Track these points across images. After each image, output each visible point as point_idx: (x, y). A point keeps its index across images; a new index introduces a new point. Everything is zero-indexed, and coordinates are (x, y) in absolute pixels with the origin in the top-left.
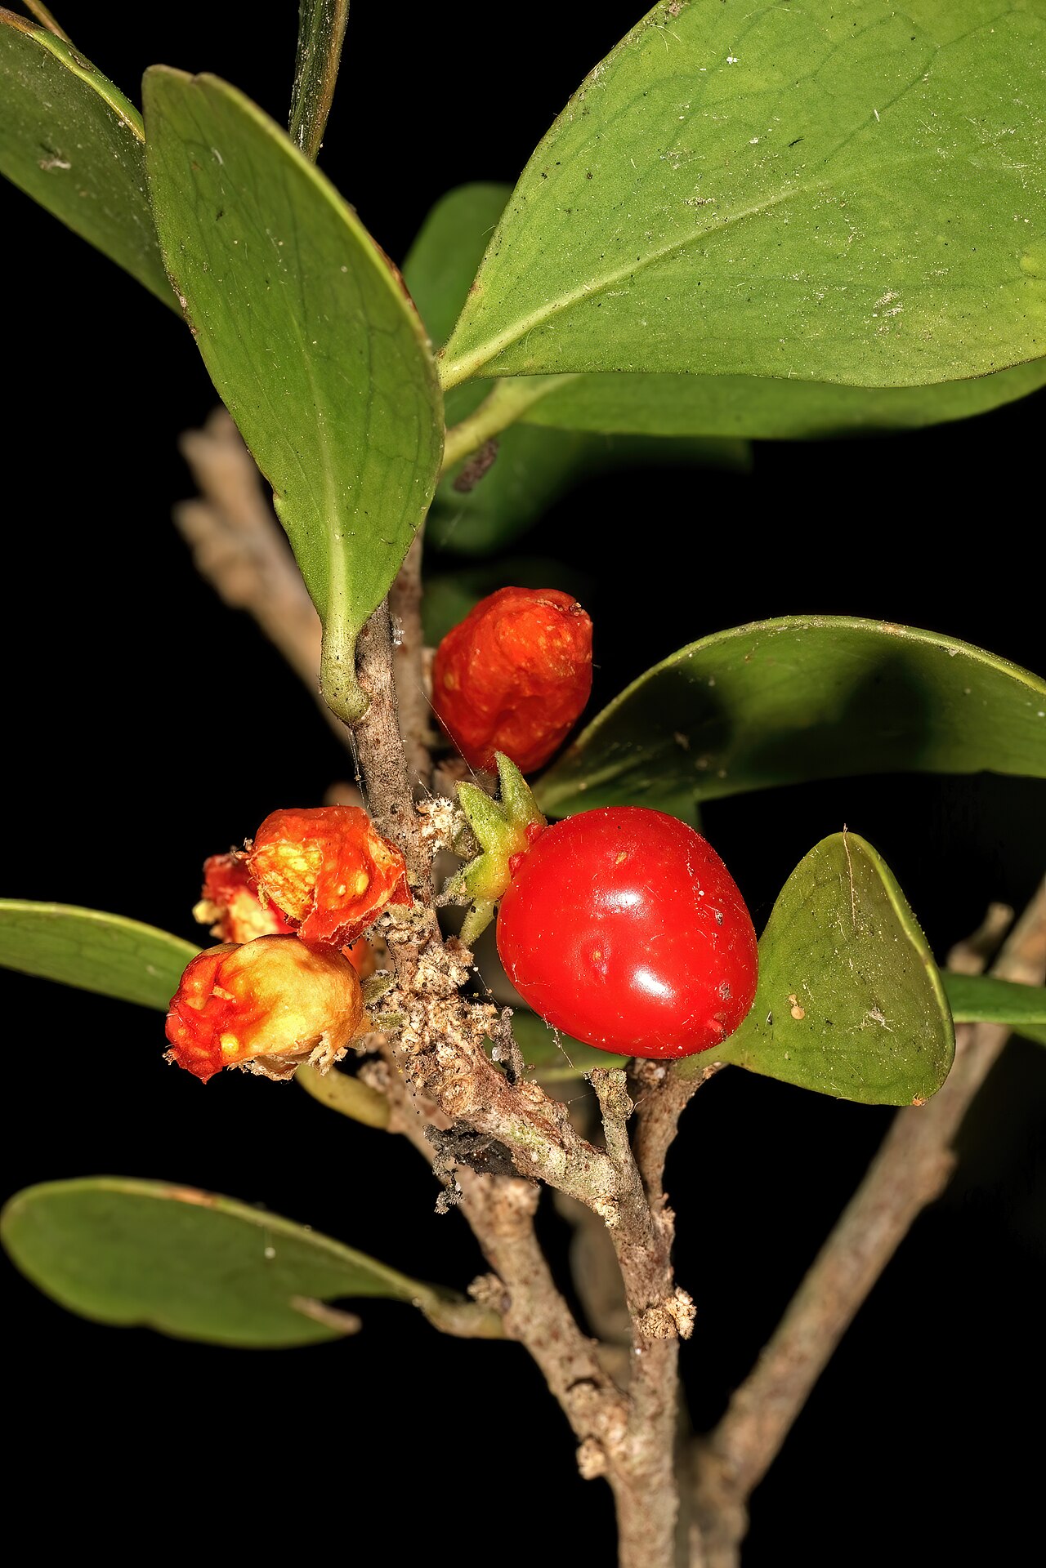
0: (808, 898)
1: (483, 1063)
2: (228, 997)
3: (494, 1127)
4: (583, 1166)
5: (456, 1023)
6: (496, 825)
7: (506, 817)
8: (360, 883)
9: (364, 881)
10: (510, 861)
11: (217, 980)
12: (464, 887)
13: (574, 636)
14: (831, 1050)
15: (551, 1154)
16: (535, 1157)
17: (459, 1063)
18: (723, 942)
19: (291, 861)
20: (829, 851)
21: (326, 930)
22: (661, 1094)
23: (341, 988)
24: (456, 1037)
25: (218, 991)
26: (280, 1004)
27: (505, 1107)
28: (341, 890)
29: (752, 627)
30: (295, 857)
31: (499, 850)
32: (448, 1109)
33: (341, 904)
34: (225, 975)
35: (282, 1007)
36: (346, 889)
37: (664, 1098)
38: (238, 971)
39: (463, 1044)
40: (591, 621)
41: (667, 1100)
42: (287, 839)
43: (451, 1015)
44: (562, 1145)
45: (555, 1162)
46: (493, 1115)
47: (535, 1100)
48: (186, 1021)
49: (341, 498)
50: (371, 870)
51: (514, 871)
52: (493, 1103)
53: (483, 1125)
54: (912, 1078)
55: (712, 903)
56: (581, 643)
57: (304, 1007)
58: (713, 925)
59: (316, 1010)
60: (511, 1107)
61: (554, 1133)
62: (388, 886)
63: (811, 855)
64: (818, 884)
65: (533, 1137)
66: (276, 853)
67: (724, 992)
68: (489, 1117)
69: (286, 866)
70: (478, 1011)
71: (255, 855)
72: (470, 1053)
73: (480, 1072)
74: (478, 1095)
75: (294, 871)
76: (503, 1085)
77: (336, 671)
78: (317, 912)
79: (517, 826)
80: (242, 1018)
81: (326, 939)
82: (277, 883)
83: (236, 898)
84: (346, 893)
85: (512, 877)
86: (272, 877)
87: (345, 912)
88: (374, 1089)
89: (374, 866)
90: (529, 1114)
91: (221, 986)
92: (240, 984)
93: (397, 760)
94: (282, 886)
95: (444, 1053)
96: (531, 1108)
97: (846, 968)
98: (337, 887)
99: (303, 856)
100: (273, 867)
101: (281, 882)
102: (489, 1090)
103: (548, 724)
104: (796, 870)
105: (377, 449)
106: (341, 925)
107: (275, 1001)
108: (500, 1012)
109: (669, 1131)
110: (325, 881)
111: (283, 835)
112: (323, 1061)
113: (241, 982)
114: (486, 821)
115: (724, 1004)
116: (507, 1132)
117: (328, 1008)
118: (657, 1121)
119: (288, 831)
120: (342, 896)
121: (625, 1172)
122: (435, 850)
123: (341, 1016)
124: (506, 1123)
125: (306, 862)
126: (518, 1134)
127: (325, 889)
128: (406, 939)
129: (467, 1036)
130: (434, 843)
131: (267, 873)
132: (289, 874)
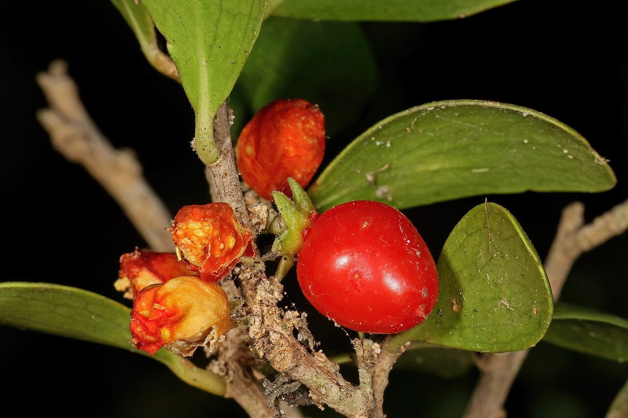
0: (462, 244)
1: (294, 341)
2: (163, 308)
3: (302, 376)
4: (349, 395)
5: (278, 321)
6: (295, 213)
7: (299, 209)
8: (231, 242)
9: (233, 241)
10: (303, 232)
11: (155, 300)
12: (280, 247)
13: (316, 122)
14: (477, 327)
15: (332, 389)
16: (323, 391)
17: (282, 341)
18: (422, 266)
19: (195, 232)
20: (475, 216)
21: (215, 268)
22: (379, 362)
23: (221, 301)
24: (279, 328)
25: (156, 306)
26: (191, 310)
27: (307, 364)
28: (222, 246)
29: (415, 109)
30: (197, 229)
31: (297, 227)
32: (278, 366)
33: (222, 254)
34: (160, 297)
35: (193, 312)
36: (224, 246)
37: (381, 363)
38: (167, 294)
39: (283, 332)
40: (323, 114)
41: (383, 365)
42: (192, 219)
43: (276, 317)
44: (338, 384)
45: (334, 394)
46: (301, 369)
47: (322, 360)
48: (141, 322)
49: (205, 41)
50: (236, 235)
51: (305, 238)
52: (301, 362)
53: (296, 375)
54: (525, 335)
55: (416, 247)
56: (320, 126)
57: (204, 311)
58: (416, 258)
59: (209, 313)
60: (311, 364)
61: (333, 377)
62: (245, 244)
63: (463, 220)
64: (467, 236)
65: (322, 380)
66: (187, 228)
67: (424, 293)
68: (299, 369)
69: (193, 234)
70: (289, 314)
71: (177, 229)
72: (287, 336)
73: (293, 346)
74: (294, 357)
75: (197, 237)
76: (305, 353)
77: (204, 136)
78: (210, 259)
79: (305, 213)
80: (172, 318)
81: (215, 273)
82: (188, 244)
83: (140, 273)
84: (224, 248)
85: (304, 241)
86: (185, 241)
87: (223, 259)
88: (218, 375)
89: (237, 234)
90: (319, 367)
91: (158, 303)
92: (169, 302)
93: (236, 184)
94: (191, 246)
95: (274, 337)
96: (320, 365)
97: (485, 279)
98: (220, 244)
99: (201, 229)
100: (186, 235)
101: (190, 244)
102: (299, 355)
103: (304, 170)
104: (454, 230)
105: (228, 12)
106: (222, 265)
107: (188, 309)
108: (300, 314)
109: (385, 381)
110: (214, 241)
111: (190, 218)
112: (212, 342)
113: (169, 300)
114: (289, 212)
115: (424, 300)
116: (309, 378)
117: (216, 312)
118: (378, 376)
119: (192, 215)
120: (222, 250)
121: (370, 399)
122: (260, 230)
123: (222, 316)
124: (308, 373)
125: (203, 232)
126: (315, 379)
127: (213, 246)
128: (249, 277)
129: (285, 327)
130: (259, 227)
131: (183, 239)
132: (194, 238)
